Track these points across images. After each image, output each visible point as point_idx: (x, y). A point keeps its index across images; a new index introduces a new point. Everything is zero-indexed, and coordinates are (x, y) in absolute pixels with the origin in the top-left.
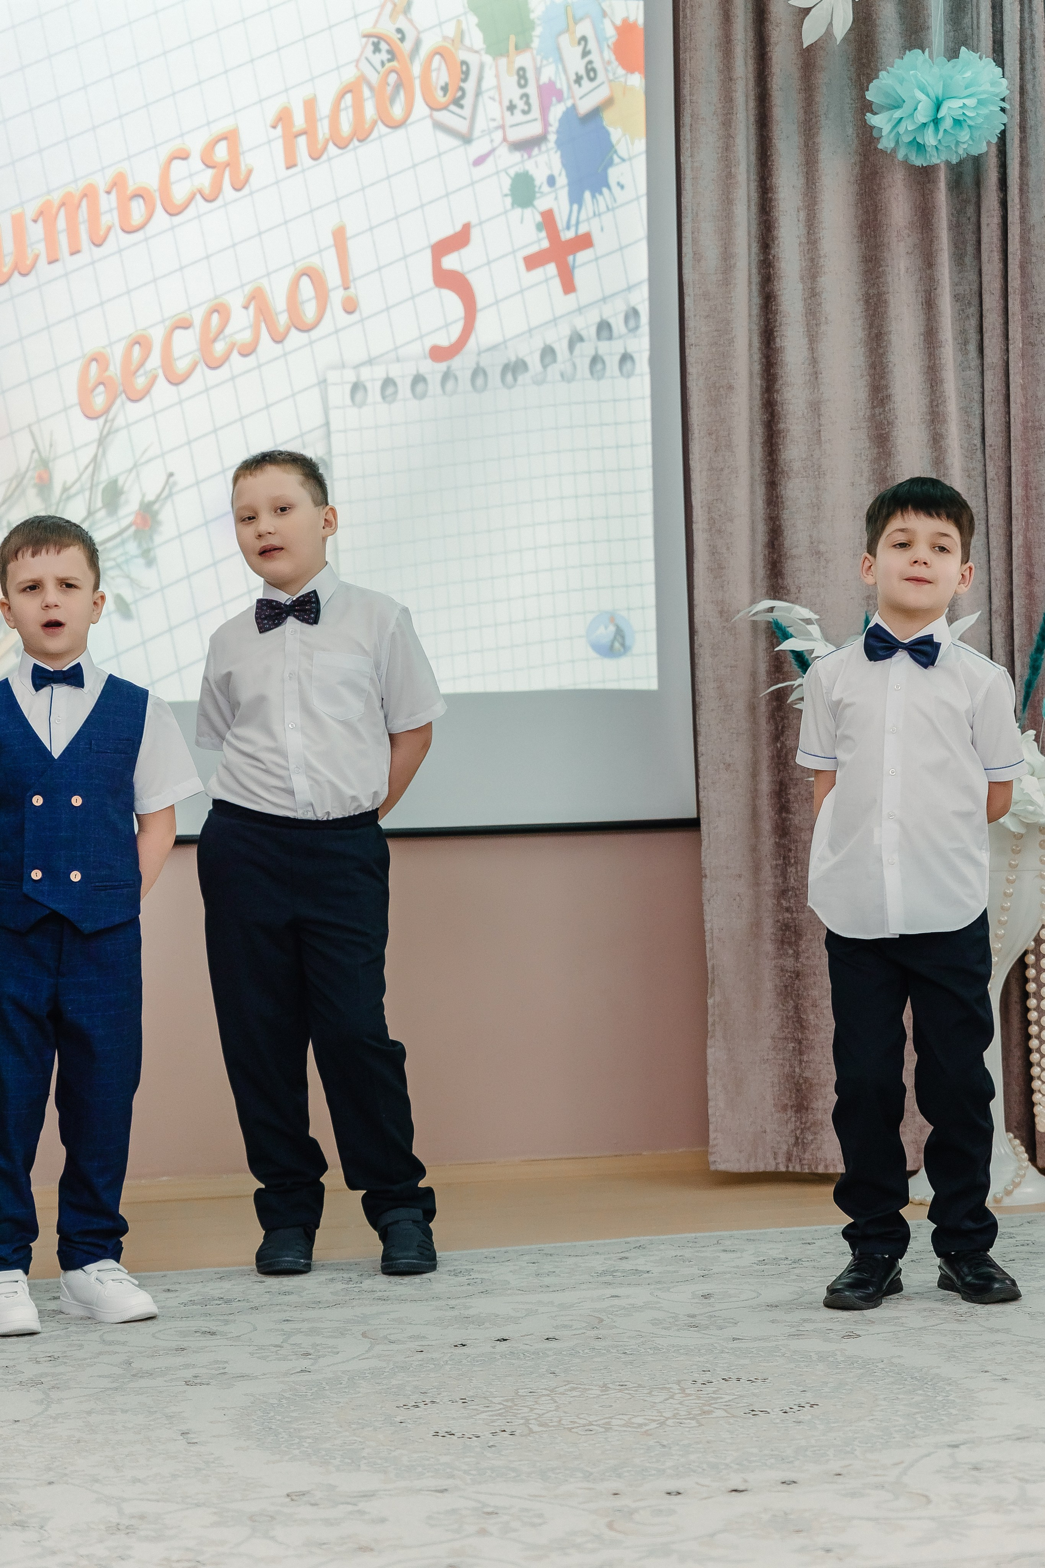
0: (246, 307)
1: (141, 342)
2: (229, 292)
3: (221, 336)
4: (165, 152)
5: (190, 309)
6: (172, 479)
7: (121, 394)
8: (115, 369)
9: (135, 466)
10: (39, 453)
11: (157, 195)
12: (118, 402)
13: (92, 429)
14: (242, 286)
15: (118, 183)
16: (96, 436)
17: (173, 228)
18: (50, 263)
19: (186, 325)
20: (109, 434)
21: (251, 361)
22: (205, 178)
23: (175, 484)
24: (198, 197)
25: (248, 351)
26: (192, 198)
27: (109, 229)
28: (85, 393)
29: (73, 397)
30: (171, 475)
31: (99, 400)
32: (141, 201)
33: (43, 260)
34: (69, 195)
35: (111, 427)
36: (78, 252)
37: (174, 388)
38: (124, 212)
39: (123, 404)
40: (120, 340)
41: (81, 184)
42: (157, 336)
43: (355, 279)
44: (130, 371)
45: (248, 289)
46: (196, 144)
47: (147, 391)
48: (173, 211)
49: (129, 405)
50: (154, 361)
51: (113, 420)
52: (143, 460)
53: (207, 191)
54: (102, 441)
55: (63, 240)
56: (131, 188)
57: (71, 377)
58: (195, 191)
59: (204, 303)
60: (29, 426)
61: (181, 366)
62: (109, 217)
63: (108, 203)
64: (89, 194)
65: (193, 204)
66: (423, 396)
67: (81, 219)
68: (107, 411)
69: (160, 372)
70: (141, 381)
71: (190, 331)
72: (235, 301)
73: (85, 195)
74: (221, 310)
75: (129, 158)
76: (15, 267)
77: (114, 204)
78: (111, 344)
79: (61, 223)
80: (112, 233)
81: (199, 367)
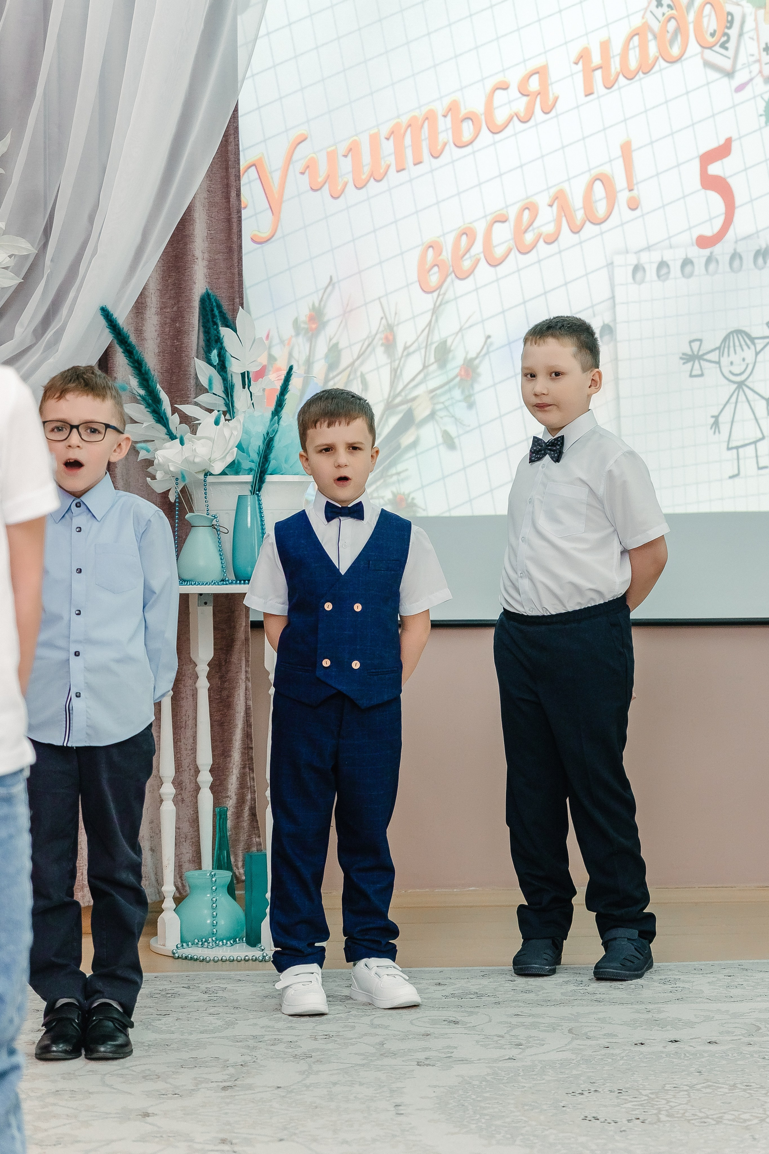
0: (551, 206)
1: (468, 232)
2: (537, 193)
3: (531, 228)
4: (490, 84)
5: (507, 207)
6: (489, 341)
7: (451, 274)
8: (447, 255)
9: (461, 330)
10: (386, 319)
11: (483, 118)
12: (449, 280)
13: (428, 301)
14: (548, 189)
15: (452, 109)
16: (431, 306)
17: (494, 143)
18: (398, 171)
19: (502, 219)
20: (440, 305)
21: (554, 247)
22: (521, 104)
23: (491, 344)
24: (515, 118)
25: (552, 240)
26: (510, 119)
27: (445, 144)
28: (423, 272)
29: (413, 276)
30: (489, 337)
31: (434, 278)
32: (470, 122)
33: (393, 170)
34: (414, 118)
35: (442, 299)
36: (420, 162)
37: (492, 269)
38: (457, 131)
39: (452, 281)
40: (451, 231)
41: (425, 110)
42: (480, 228)
43: (637, 183)
44: (459, 256)
45: (553, 191)
46: (514, 78)
47: (472, 271)
48: (495, 131)
49: (457, 282)
50: (478, 248)
51: (444, 294)
52: (467, 325)
53: (522, 114)
54: (436, 310)
55: (409, 153)
56: (463, 112)
57: (413, 259)
58: (513, 114)
59: (518, 202)
60: (379, 298)
61: (499, 252)
62: (445, 135)
63: (444, 124)
64: (430, 117)
65: (511, 124)
66: (691, 275)
67: (423, 137)
68: (440, 287)
69: (482, 256)
70: (467, 264)
71: (507, 224)
72: (542, 201)
73: (427, 118)
74: (531, 208)
75: (462, 89)
76: (371, 175)
77: (449, 125)
78: (444, 235)
79: (408, 140)
80: (447, 147)
81: (512, 253)
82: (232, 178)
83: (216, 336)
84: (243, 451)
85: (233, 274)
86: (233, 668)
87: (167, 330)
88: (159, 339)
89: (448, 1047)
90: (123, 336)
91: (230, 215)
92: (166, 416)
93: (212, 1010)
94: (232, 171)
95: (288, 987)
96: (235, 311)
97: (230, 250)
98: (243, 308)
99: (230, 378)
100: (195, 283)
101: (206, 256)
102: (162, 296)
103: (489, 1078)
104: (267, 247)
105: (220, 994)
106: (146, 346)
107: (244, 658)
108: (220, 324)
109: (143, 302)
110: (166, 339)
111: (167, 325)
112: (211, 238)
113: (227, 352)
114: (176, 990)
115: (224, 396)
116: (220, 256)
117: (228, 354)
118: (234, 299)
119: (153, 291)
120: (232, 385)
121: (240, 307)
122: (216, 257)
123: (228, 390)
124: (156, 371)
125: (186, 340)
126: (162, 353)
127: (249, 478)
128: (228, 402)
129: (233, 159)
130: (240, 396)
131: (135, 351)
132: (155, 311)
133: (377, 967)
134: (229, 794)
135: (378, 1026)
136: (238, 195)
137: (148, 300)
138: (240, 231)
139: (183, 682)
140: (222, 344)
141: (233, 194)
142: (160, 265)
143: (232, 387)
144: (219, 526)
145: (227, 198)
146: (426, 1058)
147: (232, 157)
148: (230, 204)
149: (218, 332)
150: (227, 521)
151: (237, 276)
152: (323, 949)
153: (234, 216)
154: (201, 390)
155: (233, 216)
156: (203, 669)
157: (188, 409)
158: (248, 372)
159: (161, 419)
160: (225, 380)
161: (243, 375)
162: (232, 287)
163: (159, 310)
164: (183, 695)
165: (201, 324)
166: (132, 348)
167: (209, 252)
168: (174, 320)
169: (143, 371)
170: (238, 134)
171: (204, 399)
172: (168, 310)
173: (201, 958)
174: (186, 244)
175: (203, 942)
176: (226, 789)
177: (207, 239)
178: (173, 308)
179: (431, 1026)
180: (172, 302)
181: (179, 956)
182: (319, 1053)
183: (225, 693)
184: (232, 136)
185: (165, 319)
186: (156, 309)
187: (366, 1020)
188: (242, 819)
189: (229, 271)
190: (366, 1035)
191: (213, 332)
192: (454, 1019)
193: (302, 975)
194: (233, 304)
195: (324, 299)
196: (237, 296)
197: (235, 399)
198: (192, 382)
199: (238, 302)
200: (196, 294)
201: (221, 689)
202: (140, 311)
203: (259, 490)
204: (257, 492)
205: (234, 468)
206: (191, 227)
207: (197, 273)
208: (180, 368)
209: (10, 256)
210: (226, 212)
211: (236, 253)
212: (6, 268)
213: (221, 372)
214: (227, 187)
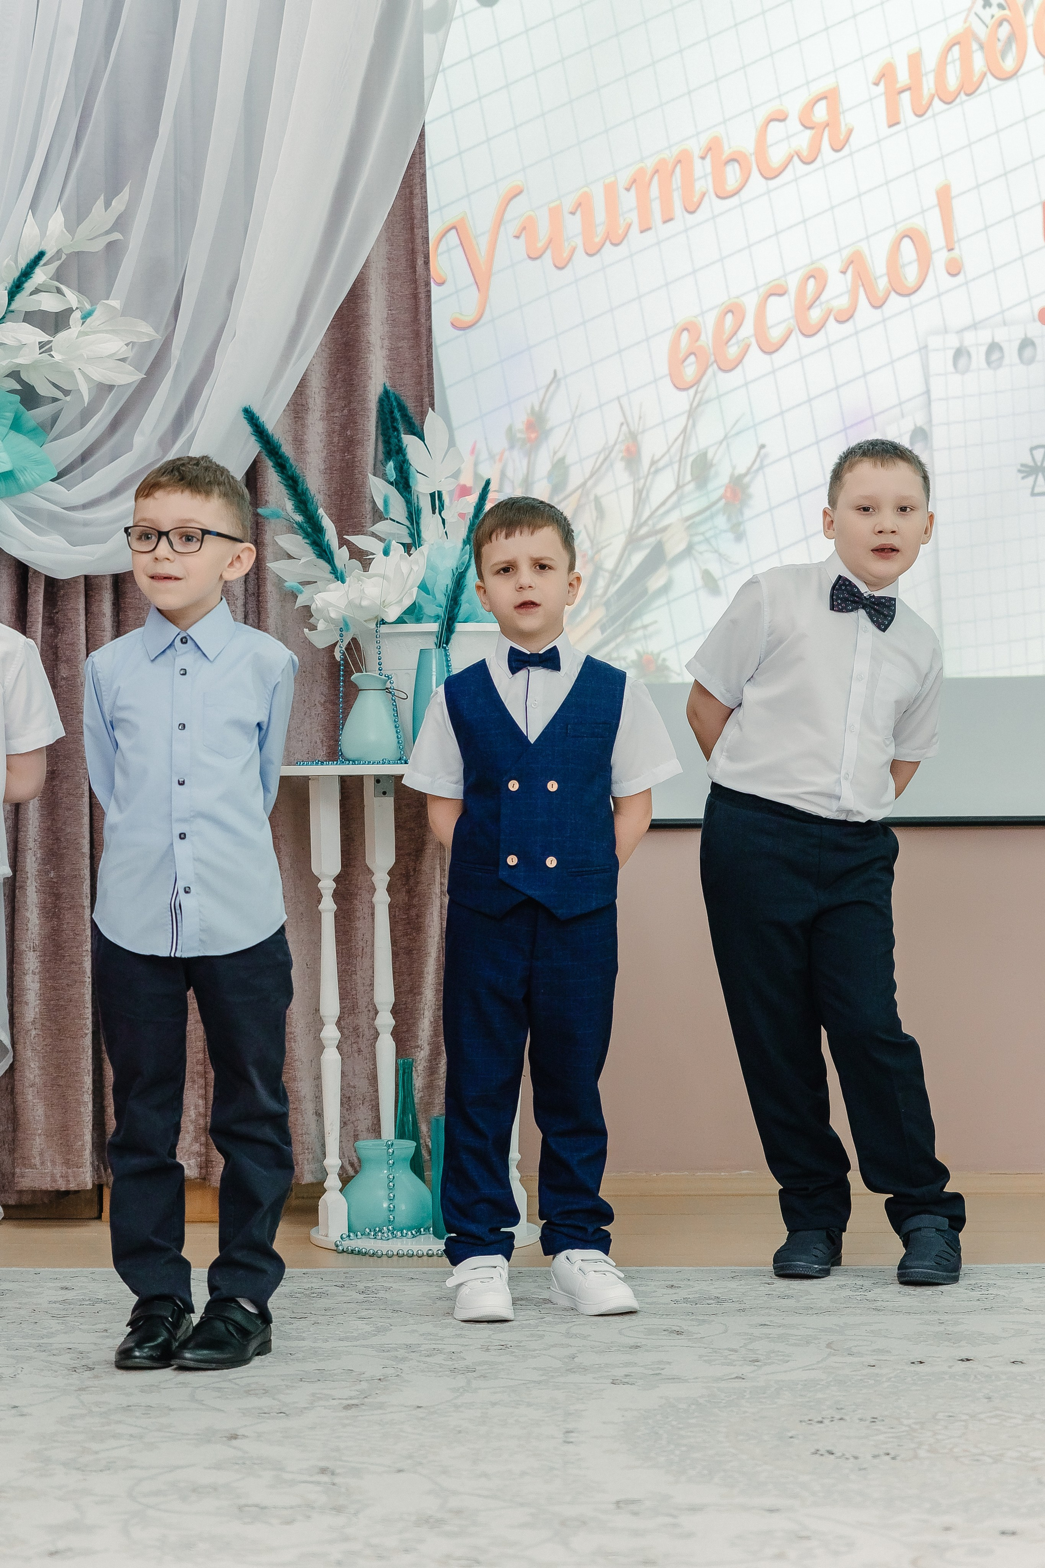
0: (844, 272)
1: (734, 310)
2: (826, 256)
3: (817, 303)
4: (762, 115)
5: (785, 275)
6: (763, 451)
7: (712, 364)
8: (707, 339)
9: (726, 437)
10: (628, 425)
11: (753, 158)
12: (710, 372)
13: (682, 401)
14: (840, 250)
15: (712, 149)
16: (687, 407)
17: (768, 192)
18: (642, 232)
19: (779, 292)
20: (698, 405)
21: (848, 327)
22: (803, 140)
23: (766, 456)
24: (796, 159)
25: (845, 317)
26: (790, 160)
27: (704, 195)
28: (676, 363)
29: (663, 368)
30: (763, 446)
31: (690, 370)
32: (736, 165)
33: (635, 229)
34: (663, 161)
35: (701, 398)
36: (671, 219)
37: (767, 357)
38: (719, 178)
39: (714, 375)
40: (712, 309)
41: (676, 151)
42: (751, 303)
43: (959, 240)
44: (722, 340)
45: (846, 253)
46: (794, 105)
47: (739, 361)
48: (770, 175)
49: (721, 375)
50: (747, 330)
51: (704, 391)
52: (733, 432)
53: (805, 153)
54: (692, 413)
55: (656, 206)
56: (727, 152)
57: (662, 346)
58: (792, 153)
59: (801, 268)
60: (618, 398)
61: (775, 334)
62: (703, 183)
63: (702, 169)
64: (683, 160)
65: (790, 167)
66: (1032, 361)
67: (674, 186)
68: (698, 382)
69: (753, 340)
70: (733, 351)
71: (786, 297)
72: (833, 266)
73: (679, 161)
74: (817, 275)
75: (725, 122)
76: (607, 237)
77: (709, 169)
78: (703, 313)
79: (654, 190)
80: (706, 199)
81: (793, 334)
82: (419, 241)
83: (397, 445)
84: (427, 592)
85: (421, 366)
86: (423, 878)
87: (336, 440)
88: (326, 451)
89: (660, 1362)
90: (273, 445)
91: (416, 289)
92: (330, 548)
93: (364, 1314)
94: (418, 232)
95: (462, 1284)
96: (423, 414)
97: (417, 335)
98: (433, 410)
99: (416, 500)
100: (370, 378)
101: (386, 343)
102: (329, 395)
103: (701, 1401)
104: (472, 333)
105: (382, 1294)
106: (309, 460)
107: (438, 866)
108: (401, 430)
109: (304, 402)
110: (335, 451)
111: (336, 434)
112: (392, 321)
113: (411, 467)
114: (326, 1288)
115: (408, 524)
116: (404, 344)
117: (412, 470)
118: (422, 399)
119: (317, 390)
120: (418, 509)
121: (430, 409)
122: (400, 345)
123: (414, 516)
124: (322, 492)
125: (359, 453)
126: (329, 470)
127: (434, 627)
128: (413, 531)
129: (419, 216)
130: (429, 522)
131: (288, 465)
132: (319, 416)
133: (582, 1260)
134: (420, 1043)
135: (576, 1336)
136: (427, 263)
137: (311, 401)
138: (429, 309)
139: (358, 897)
140: (404, 455)
141: (420, 262)
142: (325, 355)
143: (418, 512)
144: (394, 689)
145: (413, 267)
146: (626, 1376)
147: (418, 214)
148: (415, 275)
149: (400, 441)
150: (405, 683)
151: (425, 368)
152: (512, 1236)
153: (422, 290)
154: (379, 516)
155: (419, 290)
156: (381, 879)
157: (360, 541)
158: (438, 491)
159: (324, 553)
160: (408, 502)
161: (432, 495)
162: (420, 383)
163: (325, 412)
164: (358, 914)
165: (380, 432)
166: (284, 461)
167: (390, 338)
168: (344, 427)
169: (299, 491)
170: (426, 183)
171: (381, 527)
172: (338, 414)
173: (371, 1252)
174: (358, 327)
175: (376, 1232)
176: (415, 1037)
177: (387, 321)
178: (344, 410)
179: (645, 1337)
180: (342, 403)
181: (343, 1250)
182: (485, 1367)
183: (413, 912)
185: (333, 426)
186: (321, 413)
187: (563, 1328)
188: (436, 1076)
189: (415, 362)
190: (555, 1346)
191: (394, 441)
192: (677, 1329)
193: (481, 1269)
194: (422, 406)
195: (547, 399)
196: (427, 394)
197: (423, 528)
198: (368, 506)
199: (428, 402)
200: (373, 392)
201: (409, 907)
202: (300, 415)
203: (447, 643)
204: (444, 645)
205: (413, 613)
206: (365, 305)
207: (374, 365)
208: (352, 489)
209: (127, 345)
210: (412, 286)
211: (424, 338)
212: (123, 360)
213: (402, 490)
214: (412, 253)
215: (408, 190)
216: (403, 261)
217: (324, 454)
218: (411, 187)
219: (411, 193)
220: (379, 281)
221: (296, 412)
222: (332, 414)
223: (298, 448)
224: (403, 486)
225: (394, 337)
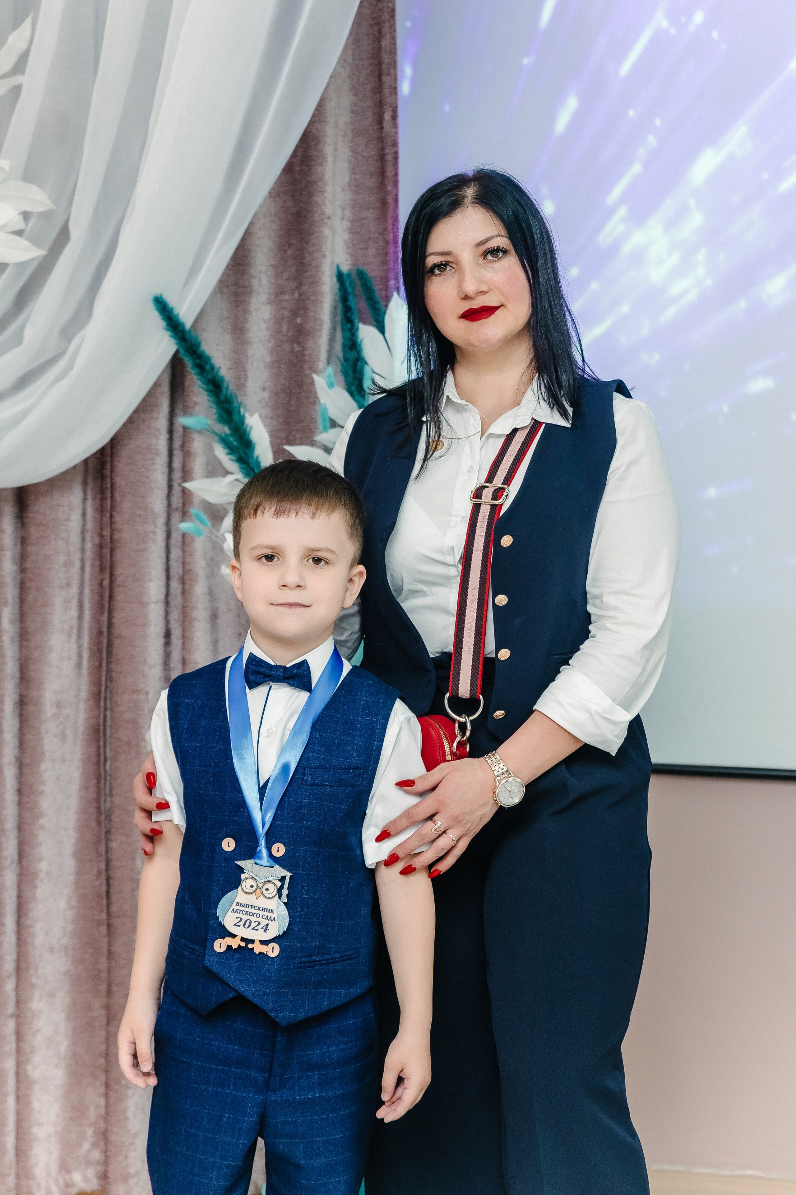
82: (387, 91)
83: (353, 338)
87: (285, 328)
88: (273, 341)
90: (190, 343)
91: (383, 149)
94: (387, 80)
96: (386, 299)
97: (383, 203)
100: (324, 256)
101: (348, 213)
102: (278, 275)
106: (251, 351)
109: (247, 284)
110: (282, 342)
111: (285, 321)
112: (355, 187)
113: (366, 366)
116: (369, 215)
117: (367, 369)
118: (387, 280)
119: (263, 269)
121: (395, 294)
122: (365, 214)
125: (309, 345)
129: (387, 61)
131: (208, 367)
132: (265, 299)
136: (394, 118)
137: (255, 283)
138: (396, 174)
140: (359, 352)
141: (387, 117)
142: (274, 226)
145: (380, 122)
147: (386, 58)
148: (382, 132)
149: (357, 333)
153: (389, 150)
155: (386, 151)
162: (385, 262)
163: (272, 297)
166: (203, 362)
167: (352, 207)
168: (294, 313)
169: (223, 398)
171: (328, 436)
172: (287, 297)
174: (311, 195)
177: (350, 186)
178: (293, 293)
180: (293, 285)
184: (387, 24)
185: (282, 311)
186: (269, 296)
191: (350, 332)
194: (387, 289)
196: (392, 276)
199: (393, 286)
202: (241, 298)
206: (319, 169)
207: (329, 241)
208: (301, 387)
209: (20, 214)
210: (380, 145)
211: (390, 210)
212: (19, 233)
213: (355, 393)
214: (380, 105)
215: (376, 28)
216: (370, 114)
217: (271, 345)
218: (379, 24)
219: (380, 32)
220: (340, 139)
221: (236, 294)
222: (281, 297)
223: (238, 338)
224: (357, 389)
225: (357, 206)
